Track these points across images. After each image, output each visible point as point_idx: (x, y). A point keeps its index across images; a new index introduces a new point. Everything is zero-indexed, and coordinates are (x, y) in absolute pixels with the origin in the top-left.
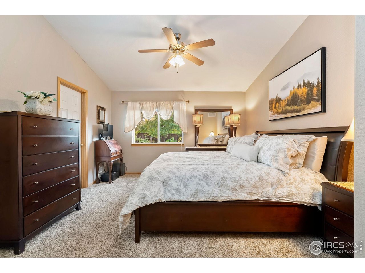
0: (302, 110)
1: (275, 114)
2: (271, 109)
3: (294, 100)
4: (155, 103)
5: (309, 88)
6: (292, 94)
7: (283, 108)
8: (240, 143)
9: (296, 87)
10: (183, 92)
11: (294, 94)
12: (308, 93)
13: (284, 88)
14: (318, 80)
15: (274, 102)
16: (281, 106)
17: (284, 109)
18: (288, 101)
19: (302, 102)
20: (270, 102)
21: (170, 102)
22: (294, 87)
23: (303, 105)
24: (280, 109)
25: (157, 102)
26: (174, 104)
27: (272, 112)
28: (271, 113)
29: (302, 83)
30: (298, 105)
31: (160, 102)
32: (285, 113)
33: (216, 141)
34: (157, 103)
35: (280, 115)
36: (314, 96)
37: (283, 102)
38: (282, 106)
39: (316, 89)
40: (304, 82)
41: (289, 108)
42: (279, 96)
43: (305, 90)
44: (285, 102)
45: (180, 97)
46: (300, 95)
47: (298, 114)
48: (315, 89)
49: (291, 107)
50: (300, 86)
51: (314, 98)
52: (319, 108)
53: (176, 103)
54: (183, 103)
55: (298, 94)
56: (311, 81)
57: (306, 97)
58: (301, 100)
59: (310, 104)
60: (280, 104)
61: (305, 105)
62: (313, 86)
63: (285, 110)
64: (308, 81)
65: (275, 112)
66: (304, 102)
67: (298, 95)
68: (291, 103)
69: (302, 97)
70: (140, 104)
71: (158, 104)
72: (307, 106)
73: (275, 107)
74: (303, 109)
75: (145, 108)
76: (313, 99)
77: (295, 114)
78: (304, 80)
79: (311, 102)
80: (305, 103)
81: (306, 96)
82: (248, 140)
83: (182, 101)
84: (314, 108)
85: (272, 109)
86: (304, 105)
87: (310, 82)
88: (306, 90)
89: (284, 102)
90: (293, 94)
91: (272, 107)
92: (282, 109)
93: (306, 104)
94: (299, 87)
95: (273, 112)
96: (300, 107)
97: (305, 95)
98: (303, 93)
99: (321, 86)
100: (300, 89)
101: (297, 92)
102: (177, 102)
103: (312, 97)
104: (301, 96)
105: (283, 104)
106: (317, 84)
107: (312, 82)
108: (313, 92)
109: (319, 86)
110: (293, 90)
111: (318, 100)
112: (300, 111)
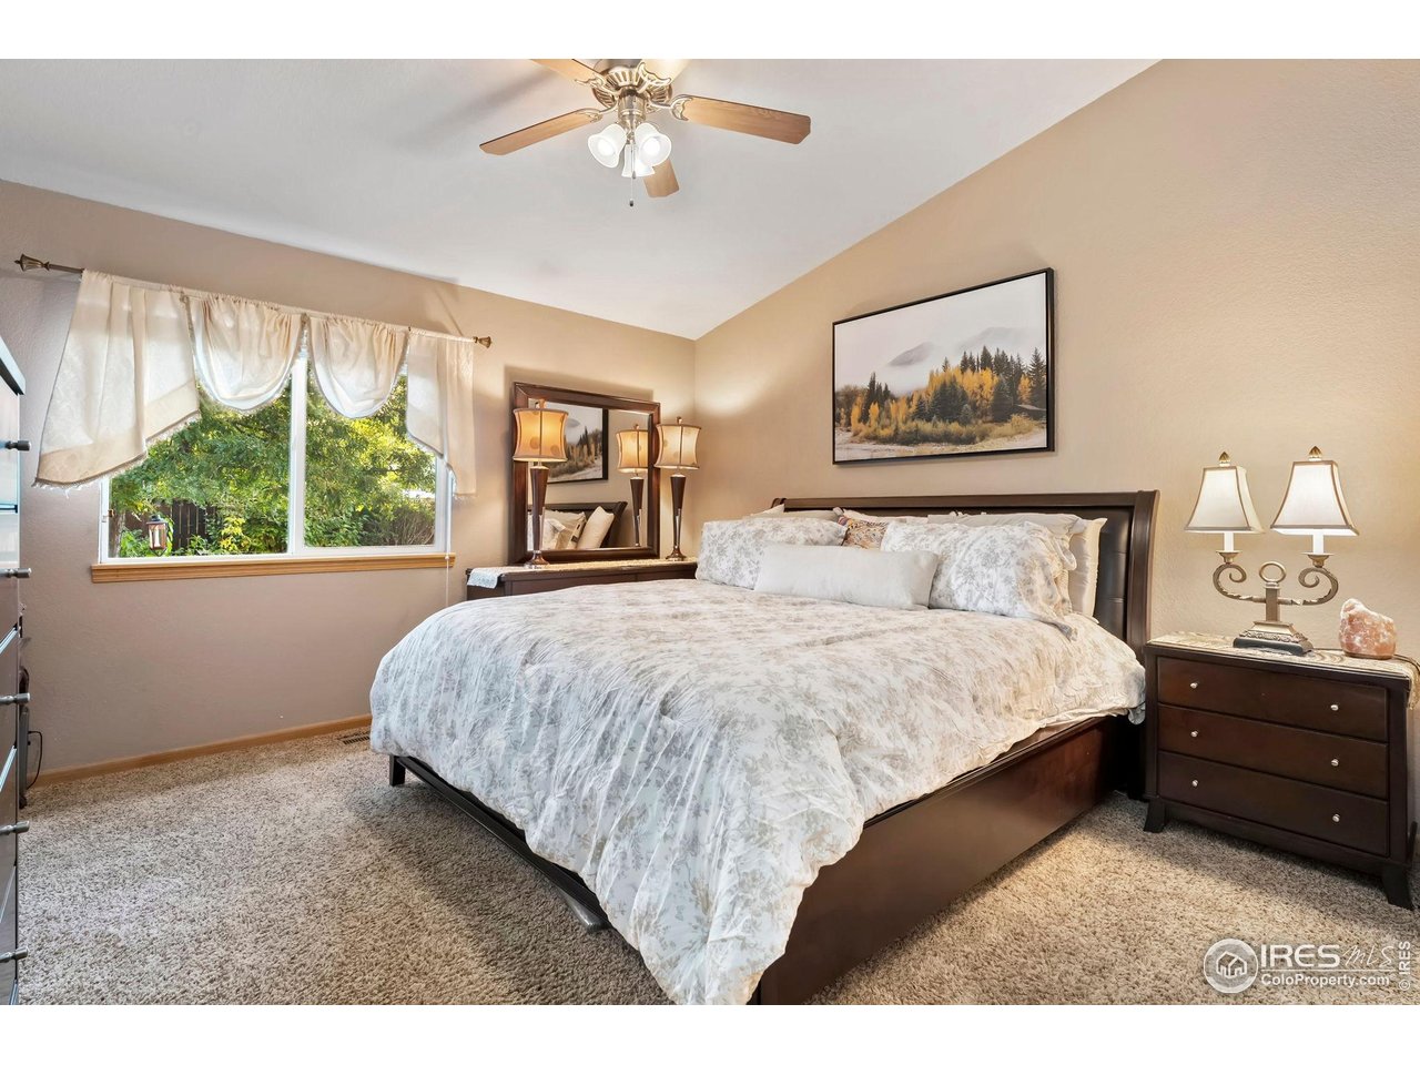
0: (978, 439)
1: (861, 442)
2: (843, 421)
3: (946, 402)
4: (296, 320)
5: (1005, 375)
6: (938, 385)
7: (901, 424)
8: (791, 542)
9: (956, 362)
10: (450, 287)
11: (948, 383)
12: (998, 390)
13: (905, 361)
14: (1037, 358)
15: (859, 400)
16: (889, 417)
17: (903, 427)
18: (921, 402)
19: (979, 413)
20: (840, 398)
21: (389, 326)
22: (946, 362)
23: (980, 421)
24: (883, 427)
25: (308, 312)
26: (413, 340)
27: (851, 434)
28: (842, 436)
29: (977, 354)
30: (964, 423)
31: (331, 316)
32: (906, 442)
33: (557, 536)
34: (305, 322)
35: (888, 447)
36: (1021, 402)
37: (899, 404)
38: (893, 415)
39: (1027, 380)
40: (986, 355)
41: (926, 427)
42: (878, 381)
43: (988, 378)
44: (910, 407)
45: (435, 312)
46: (969, 393)
47: (963, 449)
48: (1025, 382)
49: (935, 425)
50: (972, 363)
51: (1023, 406)
52: (1040, 439)
53: (419, 337)
54: (458, 345)
55: (962, 387)
56: (1011, 354)
57: (994, 400)
58: (975, 408)
59: (1006, 422)
60: (888, 411)
61: (990, 425)
62: (1019, 372)
63: (910, 433)
64: (1000, 353)
65: (861, 434)
66: (984, 414)
67: (964, 392)
68: (932, 412)
69: (978, 397)
70: (181, 305)
71: (314, 321)
72: (998, 429)
73: (864, 418)
74: (984, 437)
75: (229, 338)
76: (1020, 411)
77: (953, 447)
78: (985, 348)
79: (1010, 418)
80: (989, 418)
81: (991, 398)
82: (819, 531)
83: (445, 331)
84: (1021, 436)
85: (849, 424)
86: (984, 422)
87: (1009, 358)
88: (993, 378)
89: (903, 406)
90: (944, 385)
91: (848, 415)
92: (893, 427)
93: (991, 422)
94: (967, 364)
95: (855, 435)
96: (969, 428)
97: (988, 392)
98: (981, 387)
99: (1045, 377)
100: (969, 371)
101: (959, 379)
102: (430, 334)
103: (1016, 401)
104: (975, 393)
105: (899, 412)
106: (1031, 368)
107: (1015, 359)
108: (1017, 389)
109: (1038, 376)
110: (941, 370)
111: (1034, 415)
112: (970, 440)
